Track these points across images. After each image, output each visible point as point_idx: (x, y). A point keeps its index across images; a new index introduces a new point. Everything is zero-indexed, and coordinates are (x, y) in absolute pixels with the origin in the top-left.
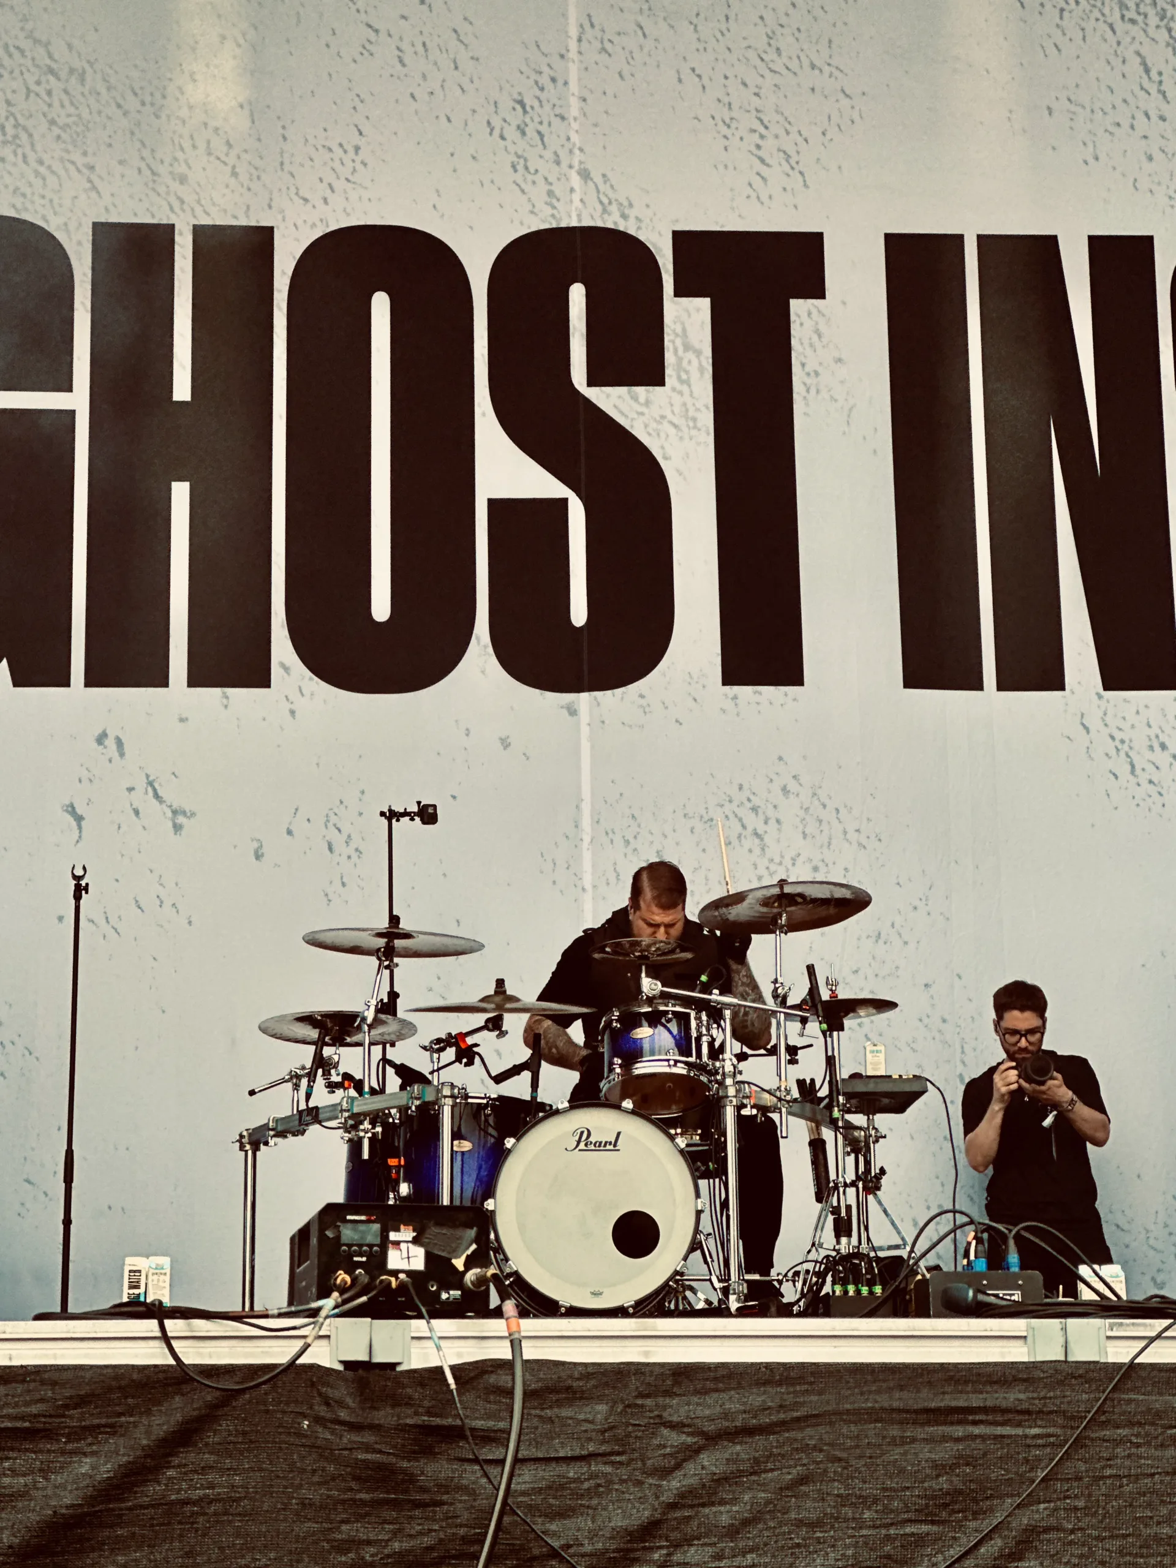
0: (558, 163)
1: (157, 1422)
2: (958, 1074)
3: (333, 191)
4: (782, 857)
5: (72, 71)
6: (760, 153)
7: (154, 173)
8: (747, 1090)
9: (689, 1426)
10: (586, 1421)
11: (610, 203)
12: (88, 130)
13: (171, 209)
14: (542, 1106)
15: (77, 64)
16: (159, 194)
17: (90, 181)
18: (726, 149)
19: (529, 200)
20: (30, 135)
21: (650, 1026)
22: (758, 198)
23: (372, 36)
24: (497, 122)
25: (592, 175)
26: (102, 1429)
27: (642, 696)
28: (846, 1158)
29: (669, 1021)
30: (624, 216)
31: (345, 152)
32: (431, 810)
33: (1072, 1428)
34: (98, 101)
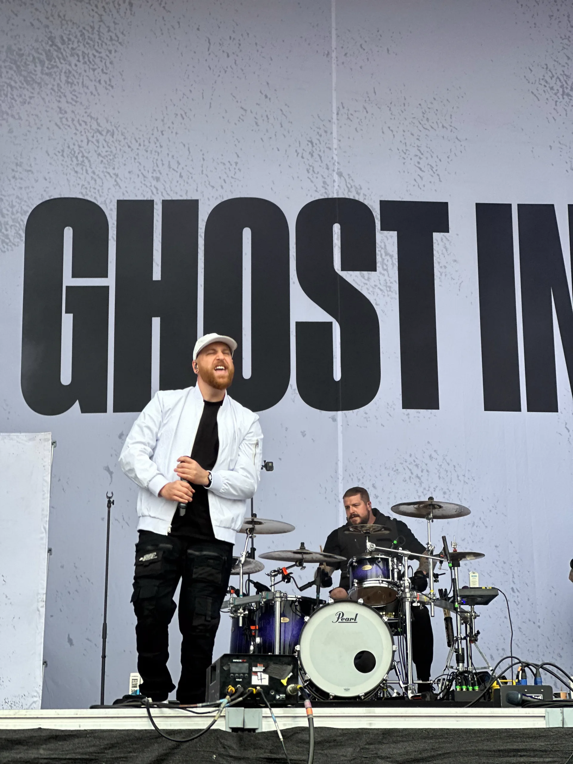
0: (328, 169)
1: (147, 756)
2: (511, 587)
3: (225, 182)
4: (429, 487)
5: (108, 131)
6: (419, 166)
7: (144, 177)
8: (415, 594)
9: (390, 758)
10: (343, 755)
11: (352, 187)
12: (115, 158)
13: (153, 193)
14: (321, 602)
15: (110, 128)
16: (147, 186)
17: (116, 181)
18: (404, 163)
19: (315, 186)
20: (89, 161)
21: (370, 565)
22: (419, 186)
23: (243, 112)
24: (300, 151)
25: (343, 175)
26: (121, 759)
27: (366, 413)
28: (462, 626)
29: (379, 562)
30: (358, 193)
31: (231, 165)
32: (270, 464)
33: (566, 758)
34: (120, 145)
